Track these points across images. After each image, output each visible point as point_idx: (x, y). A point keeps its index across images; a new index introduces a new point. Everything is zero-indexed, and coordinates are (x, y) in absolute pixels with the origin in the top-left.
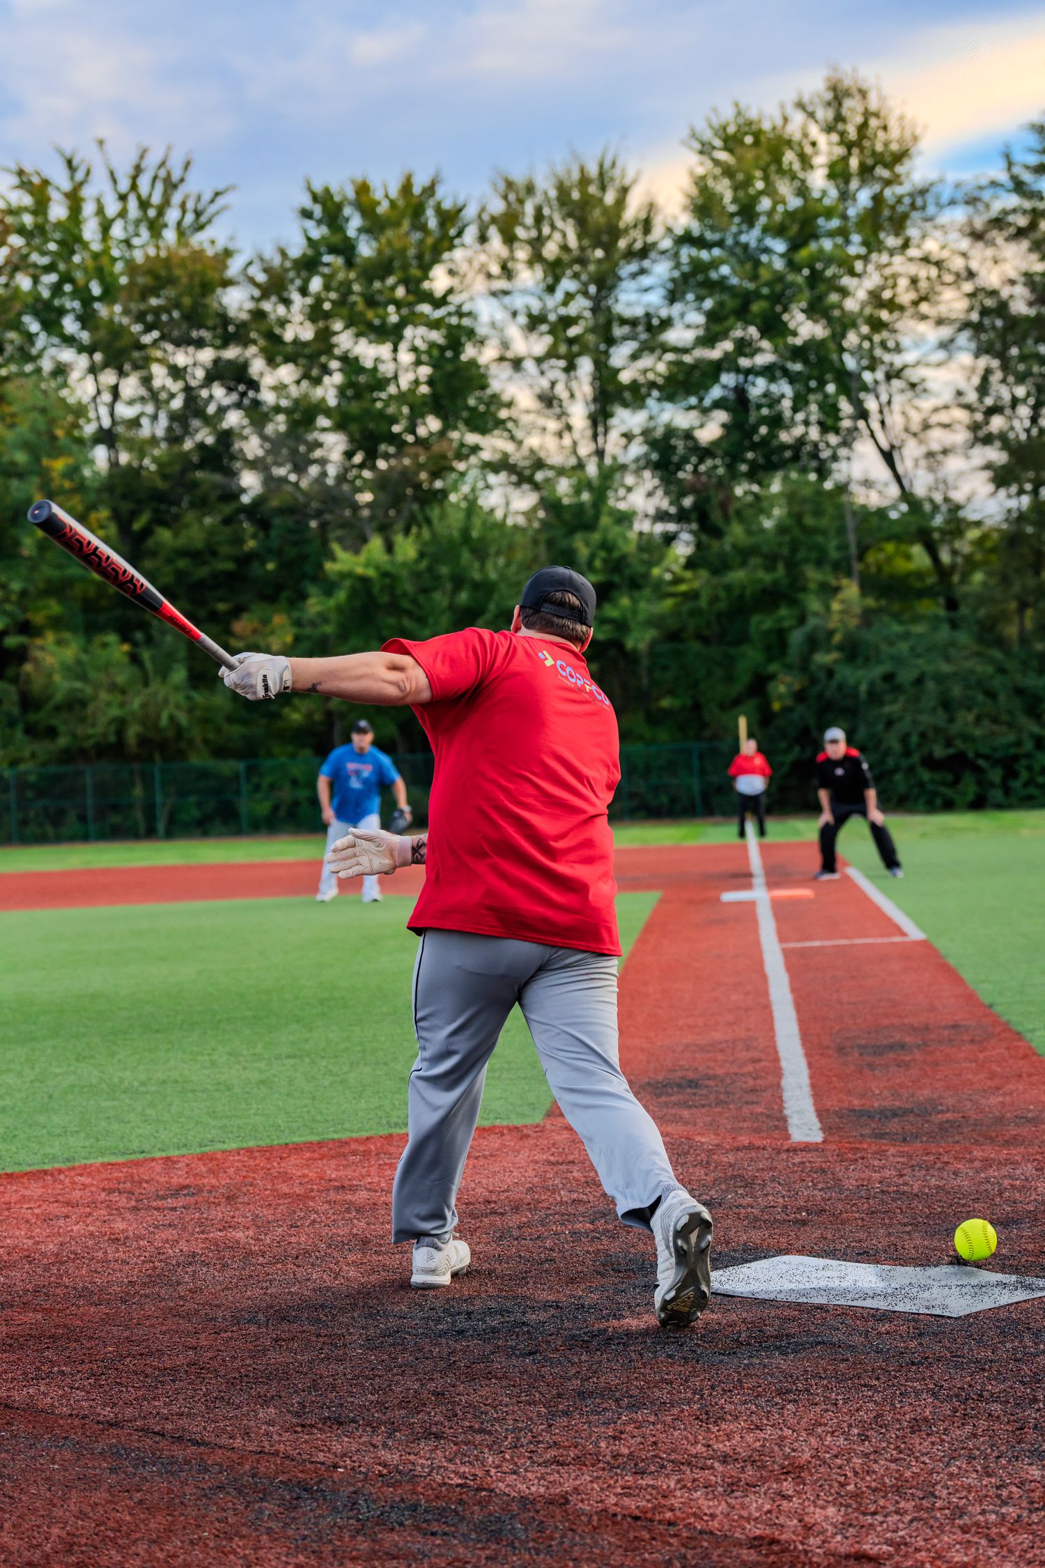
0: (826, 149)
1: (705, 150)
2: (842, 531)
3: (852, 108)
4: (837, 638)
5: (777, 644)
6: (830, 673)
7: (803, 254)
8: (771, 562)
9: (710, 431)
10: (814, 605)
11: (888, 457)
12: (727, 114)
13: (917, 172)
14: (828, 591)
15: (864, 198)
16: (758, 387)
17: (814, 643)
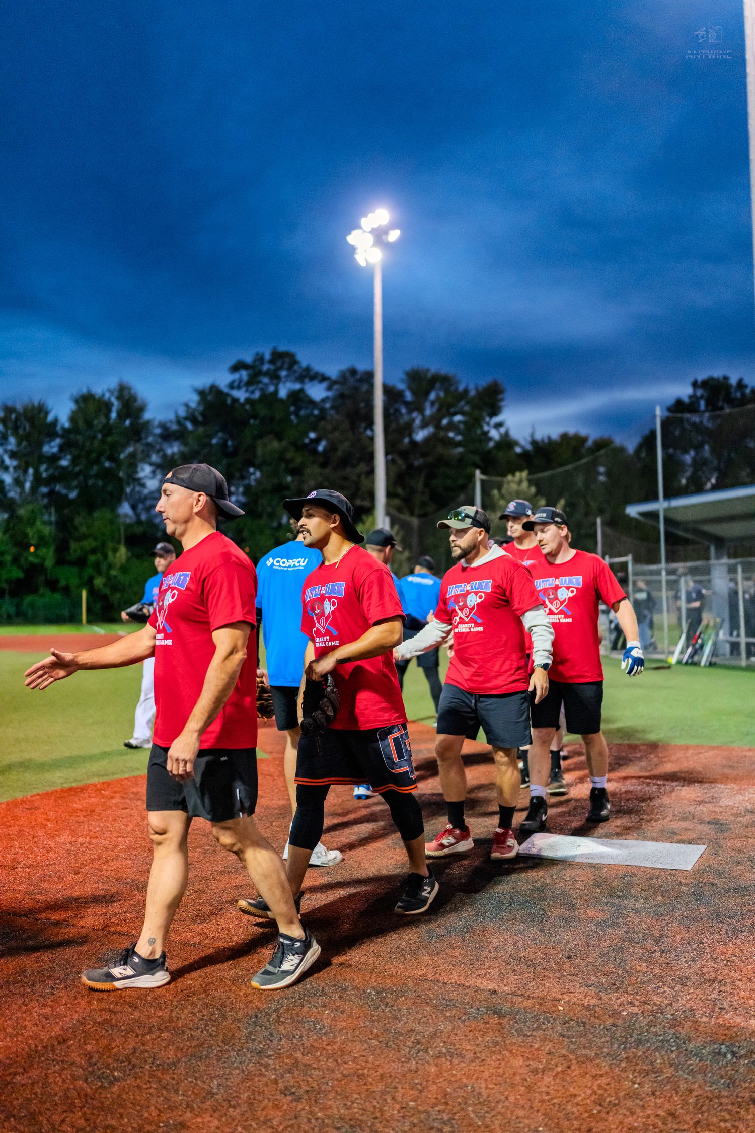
0: (116, 405)
1: (77, 402)
2: (119, 529)
3: (126, 393)
4: (118, 566)
5: (97, 566)
6: (115, 577)
7: (109, 439)
8: (96, 539)
9: (73, 495)
10: (110, 554)
11: (134, 507)
12: (84, 391)
13: (147, 416)
14: (115, 550)
15: (128, 423)
16: (90, 482)
17: (110, 567)
